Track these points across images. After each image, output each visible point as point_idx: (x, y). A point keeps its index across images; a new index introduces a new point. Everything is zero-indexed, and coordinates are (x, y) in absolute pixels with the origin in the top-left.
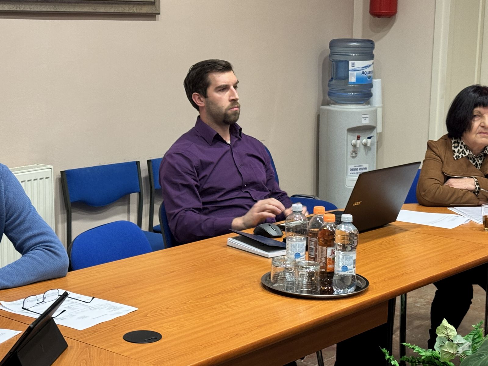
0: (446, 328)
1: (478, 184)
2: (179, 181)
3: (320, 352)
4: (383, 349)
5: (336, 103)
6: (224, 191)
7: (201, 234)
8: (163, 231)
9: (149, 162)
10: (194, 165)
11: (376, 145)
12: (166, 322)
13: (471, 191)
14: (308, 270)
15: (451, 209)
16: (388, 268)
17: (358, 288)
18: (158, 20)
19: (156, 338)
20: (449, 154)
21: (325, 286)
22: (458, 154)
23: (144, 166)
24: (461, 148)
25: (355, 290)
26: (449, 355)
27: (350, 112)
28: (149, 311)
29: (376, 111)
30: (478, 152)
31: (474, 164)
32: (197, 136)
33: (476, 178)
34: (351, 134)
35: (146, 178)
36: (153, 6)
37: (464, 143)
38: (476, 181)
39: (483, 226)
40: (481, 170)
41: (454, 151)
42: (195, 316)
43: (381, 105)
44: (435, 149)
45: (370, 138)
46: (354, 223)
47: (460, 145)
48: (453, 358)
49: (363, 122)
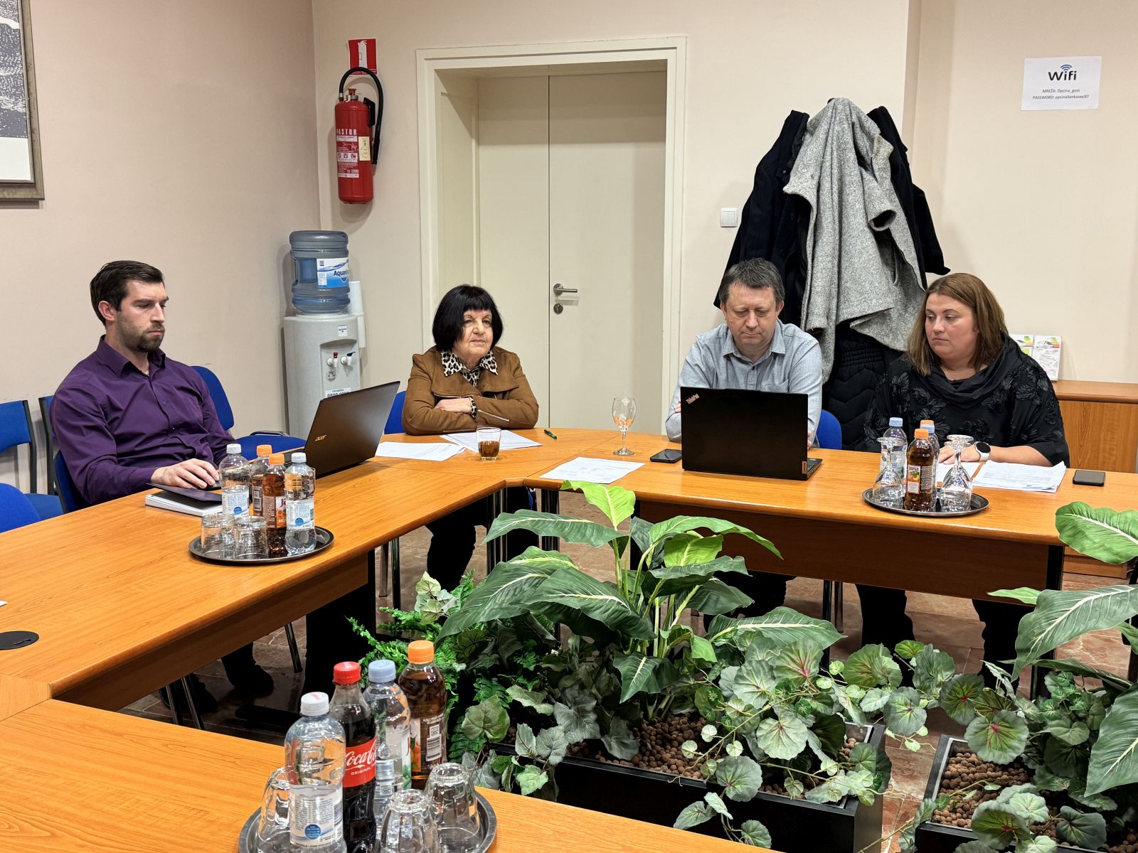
0: (428, 583)
1: (474, 405)
2: (81, 423)
3: (289, 625)
4: (349, 618)
5: (304, 312)
6: (144, 437)
7: (113, 492)
8: (59, 492)
9: (41, 400)
10: (99, 402)
11: (358, 364)
12: (47, 617)
13: (467, 413)
14: (251, 528)
15: (444, 437)
16: (361, 515)
17: (319, 544)
18: (42, 208)
19: (30, 640)
20: (438, 370)
21: (277, 546)
22: (449, 369)
23: (34, 407)
24: (453, 361)
25: (315, 549)
26: (431, 616)
27: (322, 322)
28: (24, 603)
29: (356, 321)
30: (472, 365)
31: (469, 380)
32: (100, 364)
33: (471, 397)
34: (326, 350)
35: (38, 423)
36: (33, 190)
37: (456, 356)
38: (472, 401)
39: (479, 455)
40: (477, 387)
41: (445, 366)
42: (90, 604)
43: (362, 313)
44: (421, 365)
45: (350, 355)
46: (309, 463)
47: (451, 358)
48: (437, 619)
49: (339, 335)
